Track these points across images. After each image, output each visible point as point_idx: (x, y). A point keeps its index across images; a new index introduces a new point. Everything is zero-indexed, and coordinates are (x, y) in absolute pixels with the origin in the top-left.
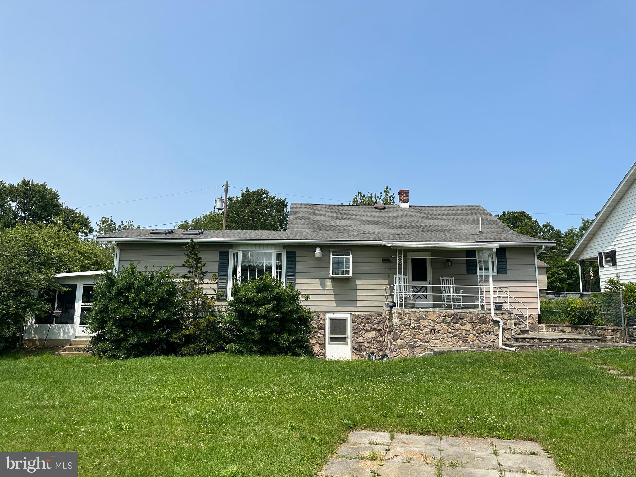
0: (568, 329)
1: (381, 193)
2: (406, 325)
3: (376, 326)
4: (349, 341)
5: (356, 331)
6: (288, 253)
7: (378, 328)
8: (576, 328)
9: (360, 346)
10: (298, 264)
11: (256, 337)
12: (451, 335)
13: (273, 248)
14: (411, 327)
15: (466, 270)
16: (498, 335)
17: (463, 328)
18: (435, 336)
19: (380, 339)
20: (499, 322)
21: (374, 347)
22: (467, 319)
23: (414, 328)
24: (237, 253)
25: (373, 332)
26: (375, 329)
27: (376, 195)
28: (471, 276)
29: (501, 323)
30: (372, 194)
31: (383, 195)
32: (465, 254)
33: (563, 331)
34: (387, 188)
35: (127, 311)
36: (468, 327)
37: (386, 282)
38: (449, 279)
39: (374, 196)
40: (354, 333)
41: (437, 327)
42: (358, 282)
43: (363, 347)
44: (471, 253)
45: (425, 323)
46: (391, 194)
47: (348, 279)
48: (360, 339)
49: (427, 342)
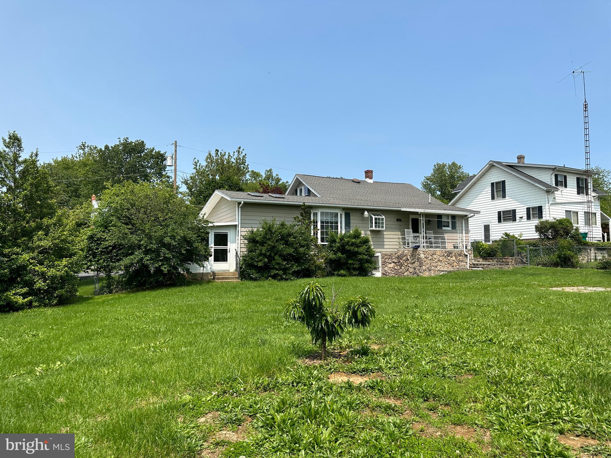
0: (481, 260)
1: (234, 152)
2: (427, 258)
3: (394, 260)
4: (380, 269)
5: (384, 263)
6: (345, 213)
7: (396, 261)
8: (486, 259)
9: (386, 272)
10: (351, 221)
11: (356, 266)
12: (446, 263)
13: (339, 210)
14: (429, 259)
15: (437, 227)
16: (467, 262)
17: (452, 259)
18: (439, 263)
19: (396, 268)
20: (467, 255)
21: (393, 273)
22: (453, 254)
23: (430, 260)
24: (317, 213)
25: (393, 264)
26: (394, 262)
27: (229, 153)
28: (440, 230)
29: (468, 256)
30: (225, 153)
31: (236, 154)
32: (436, 217)
33: (479, 261)
34: (240, 148)
35: (291, 250)
36: (454, 258)
37: (400, 233)
38: (431, 231)
39: (227, 154)
40: (383, 265)
41: (441, 259)
42: (385, 233)
43: (388, 273)
44: (440, 216)
45: (435, 256)
46: (243, 154)
47: (379, 231)
48: (386, 269)
49: (436, 267)
